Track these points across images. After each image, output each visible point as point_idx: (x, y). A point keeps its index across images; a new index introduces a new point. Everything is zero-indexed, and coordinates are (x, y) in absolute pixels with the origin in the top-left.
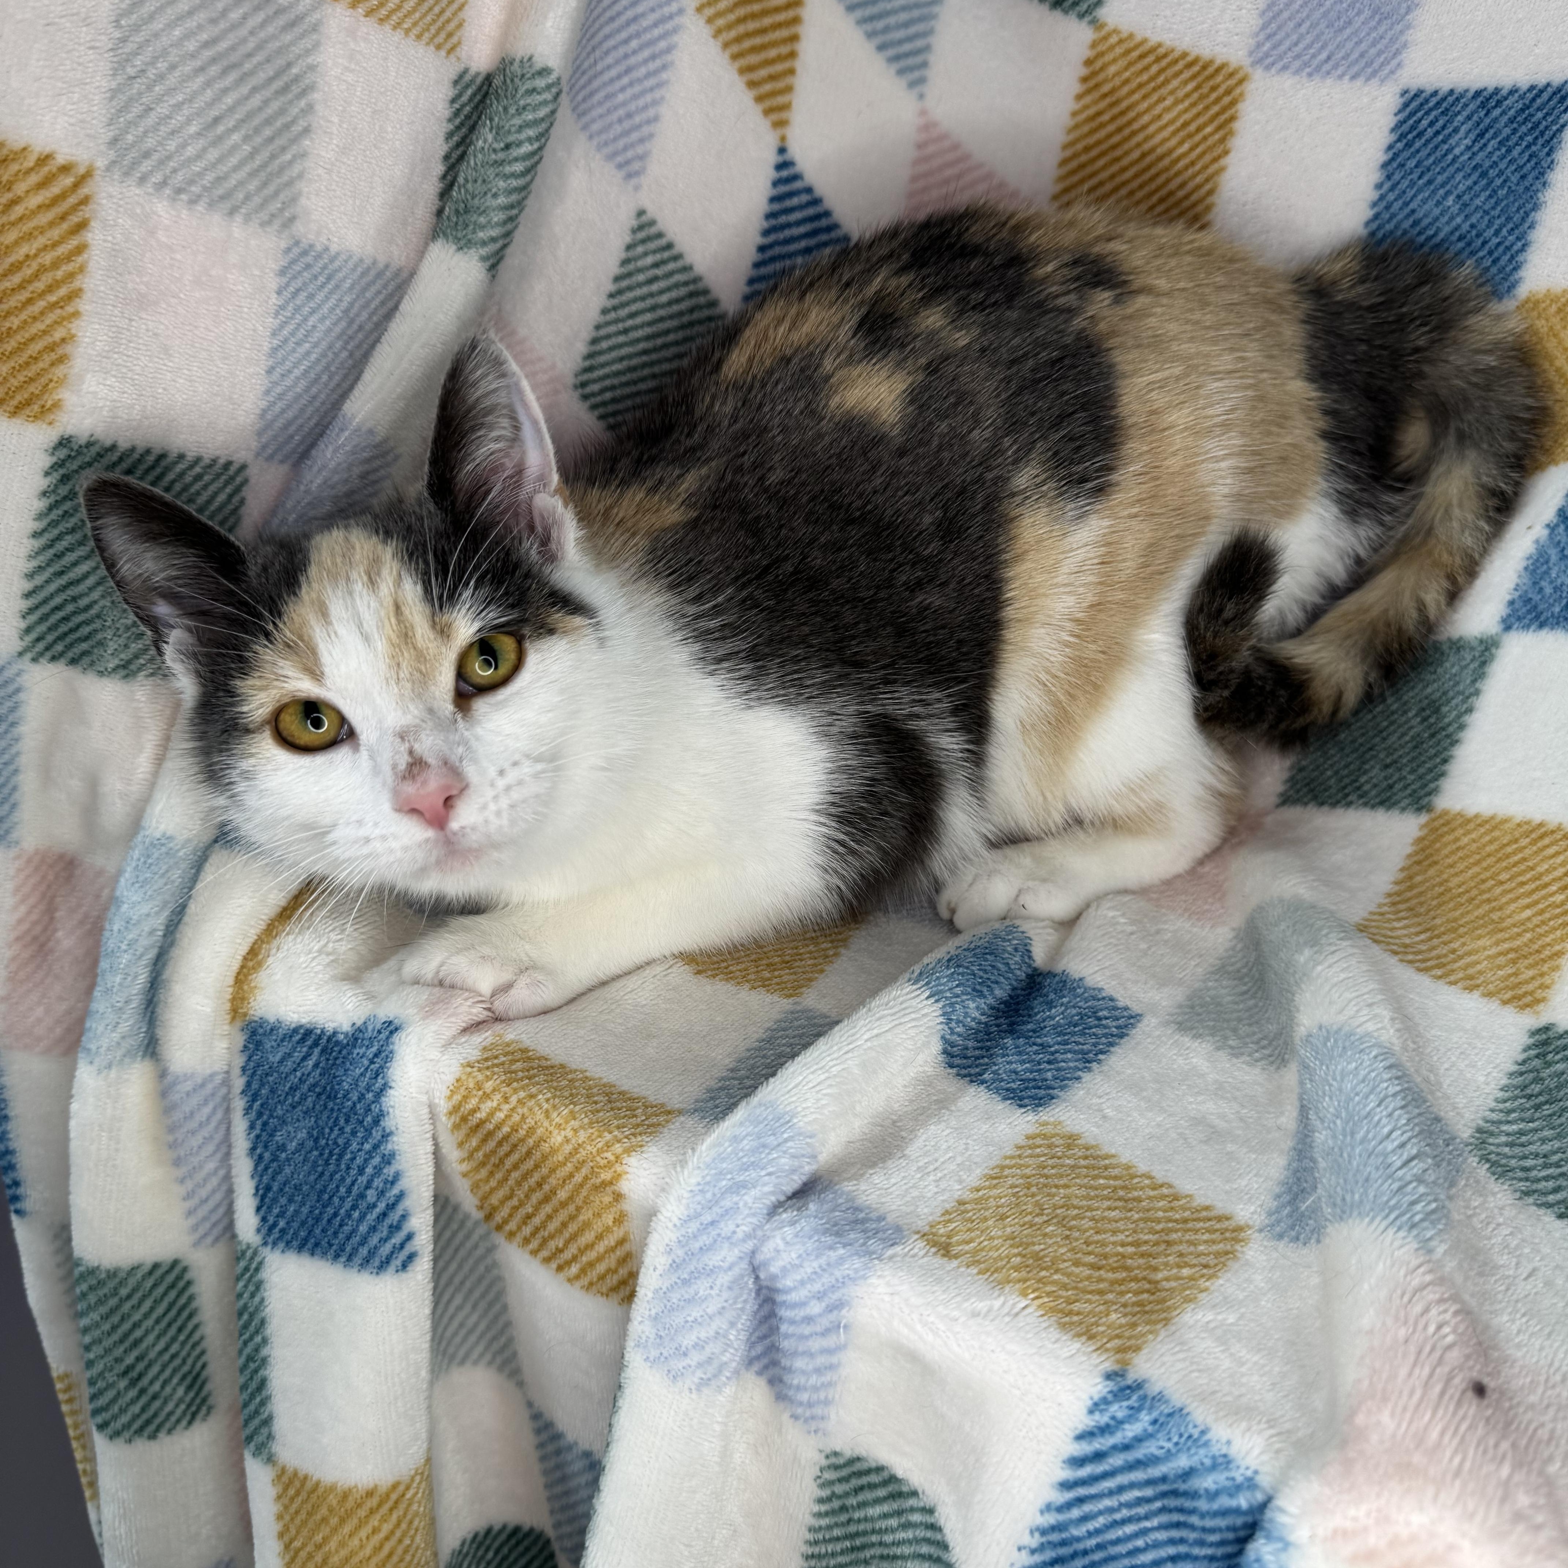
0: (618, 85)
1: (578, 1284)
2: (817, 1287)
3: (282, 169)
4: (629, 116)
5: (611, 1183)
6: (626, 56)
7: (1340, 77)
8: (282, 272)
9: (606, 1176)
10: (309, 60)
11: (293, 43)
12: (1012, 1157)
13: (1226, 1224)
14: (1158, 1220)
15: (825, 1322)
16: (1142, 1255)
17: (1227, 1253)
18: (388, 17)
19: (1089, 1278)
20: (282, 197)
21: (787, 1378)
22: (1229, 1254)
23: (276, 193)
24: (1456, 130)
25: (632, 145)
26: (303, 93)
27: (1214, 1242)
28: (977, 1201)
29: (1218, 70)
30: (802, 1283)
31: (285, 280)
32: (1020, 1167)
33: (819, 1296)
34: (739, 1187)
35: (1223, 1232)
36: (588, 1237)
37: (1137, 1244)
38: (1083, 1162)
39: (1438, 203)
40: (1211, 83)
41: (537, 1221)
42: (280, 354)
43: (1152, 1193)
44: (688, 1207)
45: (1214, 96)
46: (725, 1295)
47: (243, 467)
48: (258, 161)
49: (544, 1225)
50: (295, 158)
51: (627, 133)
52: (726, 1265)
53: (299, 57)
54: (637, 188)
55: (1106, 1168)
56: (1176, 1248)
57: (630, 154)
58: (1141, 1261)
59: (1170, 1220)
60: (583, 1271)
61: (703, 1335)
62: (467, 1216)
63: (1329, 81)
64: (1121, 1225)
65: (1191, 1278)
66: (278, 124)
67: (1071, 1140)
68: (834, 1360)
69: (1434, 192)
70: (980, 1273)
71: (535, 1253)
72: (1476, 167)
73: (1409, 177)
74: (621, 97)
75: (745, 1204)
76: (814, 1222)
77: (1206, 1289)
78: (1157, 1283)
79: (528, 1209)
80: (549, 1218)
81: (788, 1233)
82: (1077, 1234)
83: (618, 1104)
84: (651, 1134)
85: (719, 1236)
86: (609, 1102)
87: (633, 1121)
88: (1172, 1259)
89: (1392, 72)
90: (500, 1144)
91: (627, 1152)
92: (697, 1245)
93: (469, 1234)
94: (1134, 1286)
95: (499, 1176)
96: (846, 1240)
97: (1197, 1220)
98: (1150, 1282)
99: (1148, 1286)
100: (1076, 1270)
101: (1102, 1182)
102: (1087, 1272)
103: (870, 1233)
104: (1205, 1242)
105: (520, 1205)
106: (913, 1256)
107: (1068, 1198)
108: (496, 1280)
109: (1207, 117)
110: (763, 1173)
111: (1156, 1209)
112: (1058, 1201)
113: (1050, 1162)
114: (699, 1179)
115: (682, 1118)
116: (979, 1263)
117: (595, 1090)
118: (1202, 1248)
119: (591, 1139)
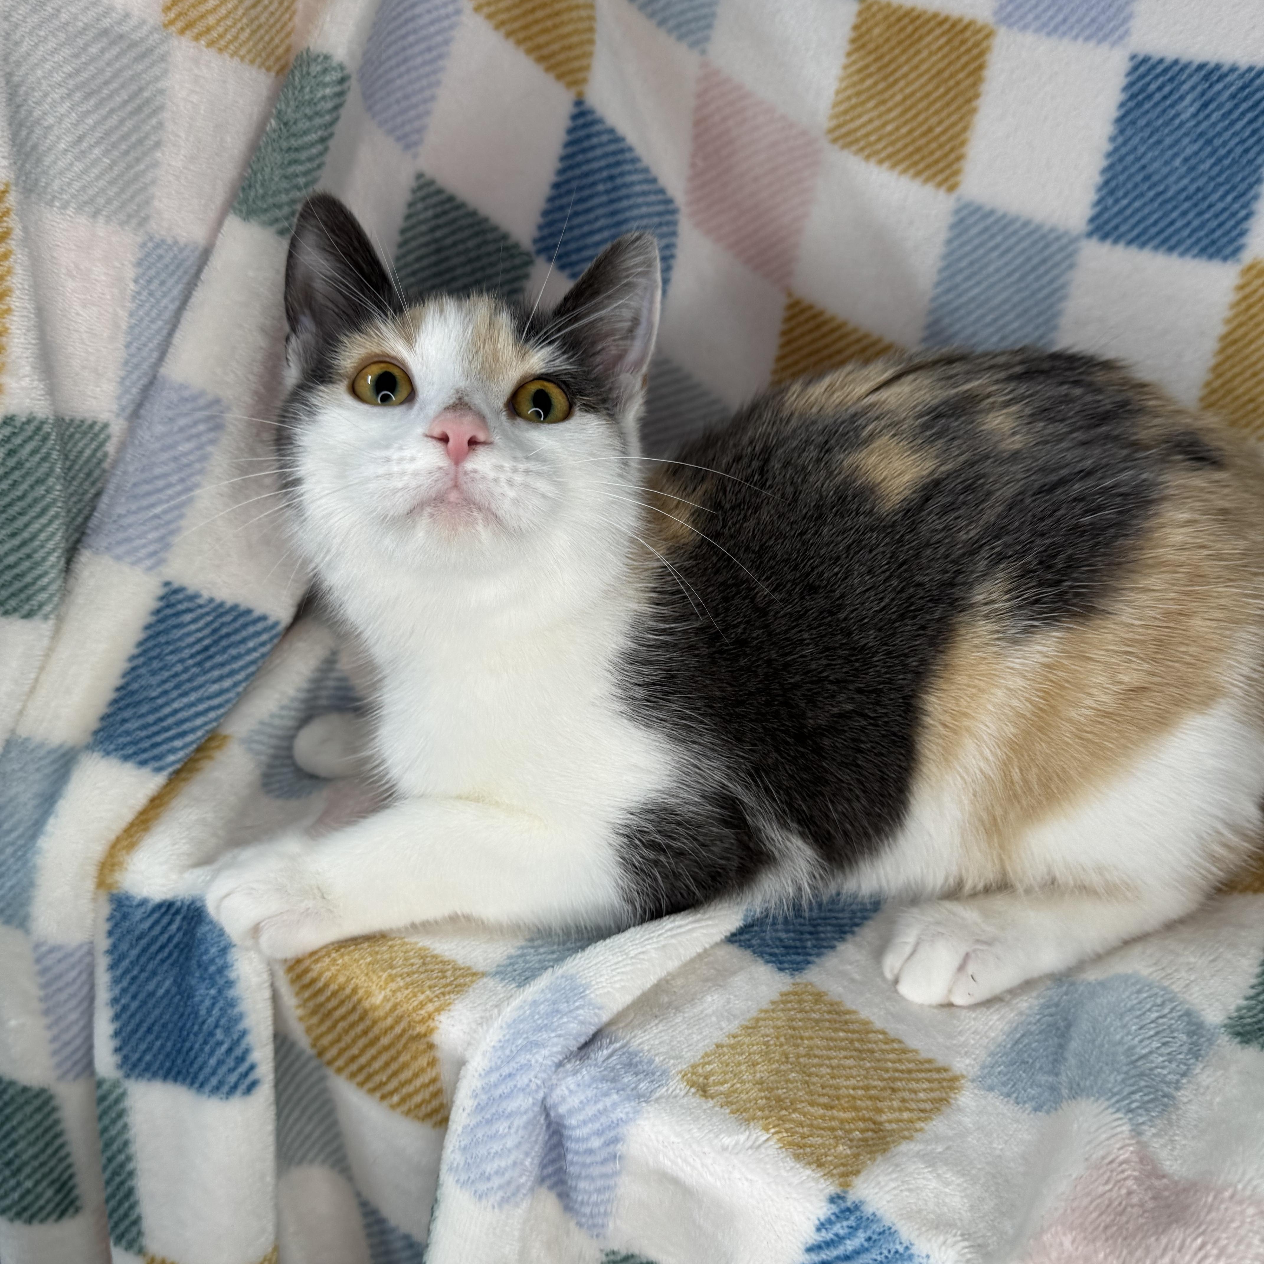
0: (396, 73)
1: (399, 1110)
2: (597, 1125)
3: (136, 177)
4: (406, 97)
5: (425, 1035)
6: (404, 49)
7: (1076, 37)
8: (139, 264)
9: (420, 1029)
10: (159, 85)
11: (144, 71)
12: (766, 1011)
13: (944, 1075)
14: (887, 1070)
15: (604, 1154)
16: (871, 1098)
17: (941, 1100)
18: (226, 47)
19: (822, 1117)
20: (137, 200)
21: (573, 1195)
22: (944, 1101)
23: (132, 197)
24: (1182, 98)
25: (410, 121)
26: (155, 112)
27: (932, 1090)
28: (732, 1047)
29: (966, 27)
30: (585, 1123)
31: (141, 270)
32: (772, 1019)
33: (599, 1133)
34: (533, 1045)
35: (940, 1081)
36: (406, 1075)
37: (867, 1088)
38: (827, 1016)
39: (1167, 163)
40: (960, 38)
41: (363, 1060)
42: (137, 330)
43: (884, 1047)
44: (490, 1061)
45: (963, 49)
46: (521, 1133)
47: (106, 426)
48: (116, 170)
49: (369, 1063)
50: (147, 168)
51: (404, 111)
52: (522, 1109)
53: (149, 83)
54: (416, 155)
55: (846, 1022)
56: (900, 1095)
57: (408, 128)
58: (869, 1103)
59: (897, 1070)
60: (403, 1100)
61: (503, 1164)
62: (302, 1052)
63: (1065, 41)
64: (854, 1072)
65: (911, 1121)
66: (134, 139)
67: (819, 997)
68: (612, 1183)
69: (1163, 152)
70: (732, 1112)
71: (361, 1084)
72: (1201, 135)
73: (1141, 135)
74: (399, 82)
75: (537, 1061)
76: (594, 1071)
77: (921, 1130)
78: (881, 1123)
79: (355, 1051)
80: (374, 1058)
81: (571, 1082)
82: (815, 1079)
83: (430, 967)
84: (458, 992)
85: (515, 1086)
86: (424, 964)
87: (443, 981)
88: (895, 1104)
89: (1121, 38)
90: (328, 999)
91: (439, 1010)
92: (497, 1093)
93: (304, 1065)
94: (861, 1125)
95: (328, 1023)
96: (619, 1085)
97: (920, 1071)
98: (874, 1123)
99: (872, 1126)
100: (812, 1110)
101: (842, 1034)
102: (821, 1111)
103: (641, 1076)
104: (924, 1090)
105: (348, 1047)
106: (676, 1097)
107: (811, 1048)
108: (327, 1101)
109: (959, 65)
110: (553, 1035)
111: (886, 1060)
112: (802, 1050)
113: (799, 1016)
114: (501, 1037)
115: (485, 980)
116: (732, 1103)
117: (411, 953)
118: (922, 1095)
119: (407, 998)
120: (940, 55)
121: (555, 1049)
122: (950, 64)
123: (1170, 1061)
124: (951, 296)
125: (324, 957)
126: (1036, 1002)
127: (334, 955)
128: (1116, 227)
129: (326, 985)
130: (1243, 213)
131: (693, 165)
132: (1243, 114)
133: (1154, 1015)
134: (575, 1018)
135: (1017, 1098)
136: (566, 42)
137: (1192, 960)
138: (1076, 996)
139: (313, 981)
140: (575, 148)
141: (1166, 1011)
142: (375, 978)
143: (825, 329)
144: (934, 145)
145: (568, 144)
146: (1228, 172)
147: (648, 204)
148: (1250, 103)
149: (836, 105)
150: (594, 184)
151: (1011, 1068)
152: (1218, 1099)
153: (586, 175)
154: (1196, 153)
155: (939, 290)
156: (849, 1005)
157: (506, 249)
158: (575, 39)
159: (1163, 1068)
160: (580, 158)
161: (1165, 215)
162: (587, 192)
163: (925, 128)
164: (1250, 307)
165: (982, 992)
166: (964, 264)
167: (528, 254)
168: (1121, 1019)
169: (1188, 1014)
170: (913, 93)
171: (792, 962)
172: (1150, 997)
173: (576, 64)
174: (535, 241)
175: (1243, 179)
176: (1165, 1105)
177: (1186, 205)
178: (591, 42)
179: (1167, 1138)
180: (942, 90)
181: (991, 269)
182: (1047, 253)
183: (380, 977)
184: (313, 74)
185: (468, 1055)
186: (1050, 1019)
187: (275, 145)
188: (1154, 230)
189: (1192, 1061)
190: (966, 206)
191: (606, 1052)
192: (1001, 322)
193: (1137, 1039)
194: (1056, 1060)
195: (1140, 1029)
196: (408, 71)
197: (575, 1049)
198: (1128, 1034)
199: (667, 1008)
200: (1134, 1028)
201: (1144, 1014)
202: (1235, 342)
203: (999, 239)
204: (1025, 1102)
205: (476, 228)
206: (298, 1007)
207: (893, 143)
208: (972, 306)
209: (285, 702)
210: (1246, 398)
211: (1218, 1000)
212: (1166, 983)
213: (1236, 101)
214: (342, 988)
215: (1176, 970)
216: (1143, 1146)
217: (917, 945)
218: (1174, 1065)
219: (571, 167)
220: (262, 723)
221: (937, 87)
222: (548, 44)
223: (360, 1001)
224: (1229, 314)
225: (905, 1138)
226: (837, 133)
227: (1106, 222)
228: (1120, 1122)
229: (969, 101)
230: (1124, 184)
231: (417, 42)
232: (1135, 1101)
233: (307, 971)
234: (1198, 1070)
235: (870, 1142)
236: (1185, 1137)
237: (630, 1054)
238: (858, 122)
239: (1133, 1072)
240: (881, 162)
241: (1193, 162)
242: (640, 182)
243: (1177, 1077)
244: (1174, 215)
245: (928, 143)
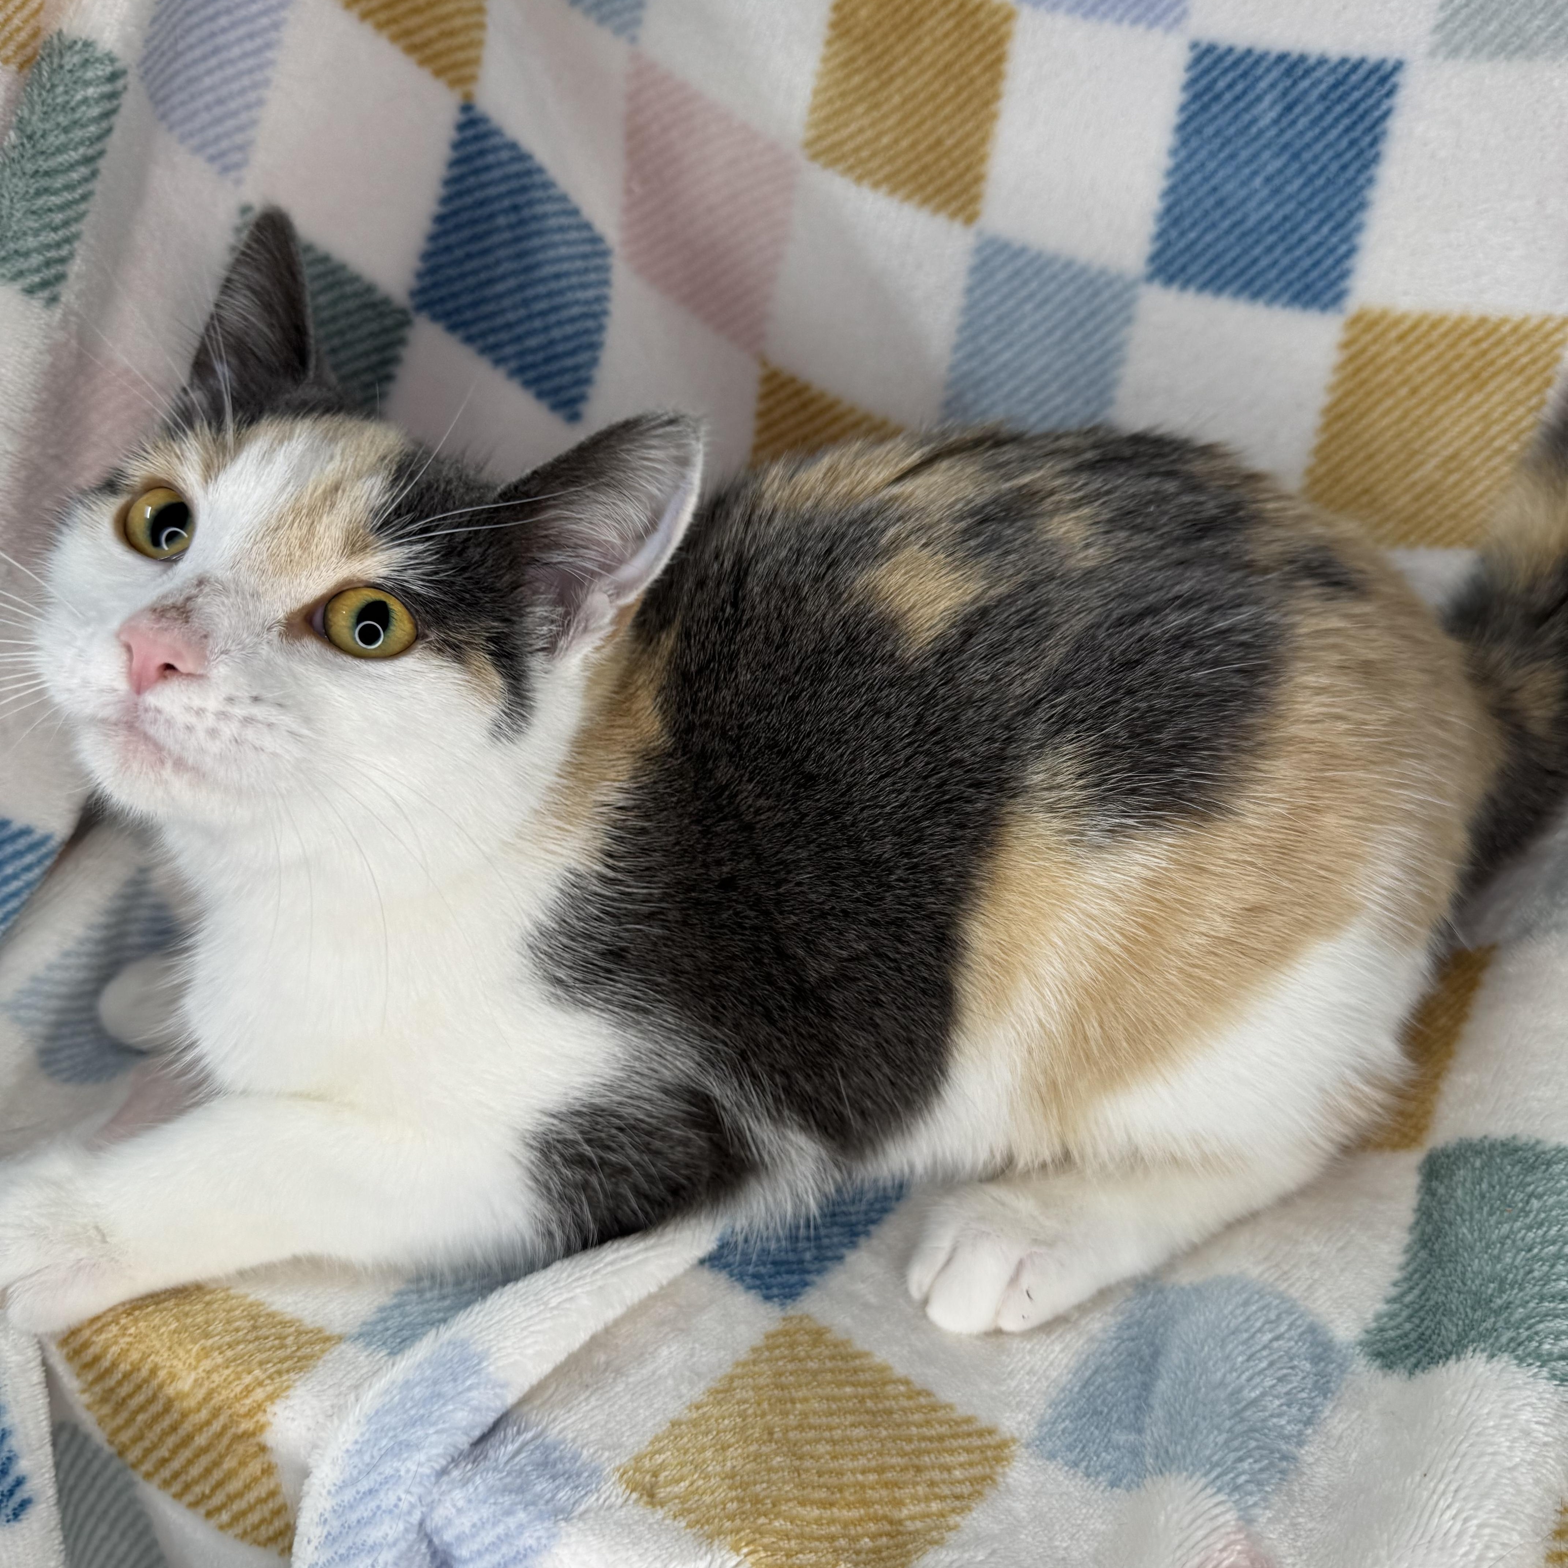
0: (202, 68)
1: (230, 1532)
4: (220, 102)
5: (253, 1434)
6: (213, 35)
7: (1120, 20)
9: (246, 1425)
12: (745, 1364)
13: (988, 1440)
14: (909, 1440)
16: (886, 1484)
17: (984, 1478)
19: (818, 1521)
22: (987, 1479)
24: (1259, 99)
25: (228, 134)
27: (971, 1464)
28: (695, 1423)
29: (979, 7)
30: (480, 1554)
32: (753, 1376)
34: (403, 1448)
35: (982, 1449)
36: (234, 1486)
37: (880, 1470)
38: (829, 1364)
39: (1243, 184)
40: (972, 21)
41: (176, 1465)
43: (907, 1404)
44: (343, 1471)
45: (976, 35)
49: (184, 1469)
51: (218, 121)
52: (390, 1539)
54: (238, 182)
55: (855, 1371)
56: (927, 1476)
57: (225, 144)
58: (884, 1493)
59: (923, 1438)
60: (236, 1518)
63: (1107, 24)
64: (864, 1446)
65: (942, 1515)
67: (818, 1336)
69: (1238, 169)
70: (689, 1525)
71: (178, 1496)
72: (1286, 146)
73: (1208, 147)
74: (208, 81)
75: (408, 1471)
76: (492, 1478)
77: (956, 1527)
78: (900, 1522)
79: (163, 1452)
80: (190, 1462)
81: (459, 1496)
82: (808, 1463)
83: (264, 1332)
84: (301, 1369)
85: (379, 1507)
86: (254, 1328)
87: (281, 1353)
88: (921, 1490)
89: (1177, 20)
90: (120, 1383)
91: (272, 1398)
92: (353, 1517)
93: (105, 1466)
94: (872, 1527)
95: (124, 1415)
96: (529, 1497)
97: (955, 1436)
98: (891, 1522)
99: (888, 1528)
100: (802, 1511)
101: (848, 1390)
102: (816, 1512)
103: (561, 1480)
104: (961, 1465)
105: (154, 1447)
106: (610, 1507)
107: (805, 1415)
108: (140, 1515)
109: (971, 56)
110: (431, 1431)
111: (909, 1424)
112: (792, 1420)
113: (790, 1367)
114: (357, 1436)
115: (343, 1346)
116: (690, 1511)
117: (237, 1312)
118: (957, 1474)
119: (228, 1383)
120: (947, 43)
121: (434, 1451)
122: (960, 55)
123: (1289, 1405)
124: (974, 363)
125: (109, 1324)
126: (1111, 1321)
127: (123, 1321)
128: (1183, 269)
129: (114, 1365)
130: (1343, 248)
131: (629, 191)
132: (1337, 120)
133: (1269, 1336)
134: (466, 1403)
135: (1087, 1468)
136: (445, 26)
137: (1316, 1249)
138: (1165, 1308)
139: (97, 1359)
140: (464, 169)
141: (1283, 1328)
142: (181, 1353)
143: (812, 409)
144: (945, 162)
145: (454, 163)
146: (1322, 196)
147: (568, 243)
148: (1345, 105)
149: (814, 109)
150: (492, 216)
151: (1080, 1423)
152: (1354, 1456)
153: (481, 203)
154: (1280, 171)
155: (959, 355)
156: (859, 1345)
157: (373, 305)
158: (458, 22)
159: (1280, 1415)
160: (472, 181)
161: (1245, 251)
162: (480, 228)
163: (932, 139)
164: (1359, 370)
165: (1040, 1312)
166: (990, 319)
167: (403, 311)
168: (1222, 1347)
169: (1312, 1329)
170: (915, 94)
171: (783, 1286)
172: (1262, 1309)
173: (461, 56)
174: (413, 294)
175: (1342, 204)
176: (1282, 1472)
177: (1271, 239)
178: (481, 26)
179: (1287, 1521)
180: (951, 89)
181: (1025, 326)
182: (1097, 302)
183: (188, 1352)
184: (68, 67)
185: (311, 1462)
186: (1131, 1344)
187: (16, 167)
188: (1231, 272)
189: (1318, 1400)
190: (991, 241)
191: (511, 1448)
192: (1041, 396)
193: (1244, 1377)
194: (1138, 1408)
195: (1248, 1360)
196: (221, 66)
197: (466, 1447)
198: (1232, 1369)
199: (605, 1370)
200: (1240, 1359)
201: (1252, 1337)
202: (1341, 416)
203: (1034, 285)
204: (1098, 1474)
205: (330, 279)
206: (84, 1391)
207: (891, 160)
208: (1003, 375)
209: (69, 945)
210: (1358, 489)
211: (1350, 1306)
212: (1283, 1287)
213: (1328, 103)
214: (136, 1368)
215: (1294, 1266)
216: (1255, 1540)
217: (954, 1250)
218: (1294, 1410)
219: (459, 194)
220: (35, 979)
221: (946, 85)
222: (421, 28)
223: (161, 1386)
224: (1332, 379)
225: (934, 1542)
226: (819, 147)
227: (1170, 262)
228: (1221, 1509)
229: (987, 104)
230: (1190, 211)
231: (234, 25)
232: (1244, 1472)
233: (86, 1345)
234: (1327, 1413)
235: (884, 1554)
236: (1311, 1517)
237: (547, 1448)
238: (844, 133)
239: (1239, 1428)
240: (876, 185)
241: (1277, 182)
242: (556, 214)
243: (1300, 1426)
244: (1257, 251)
245: (938, 160)
